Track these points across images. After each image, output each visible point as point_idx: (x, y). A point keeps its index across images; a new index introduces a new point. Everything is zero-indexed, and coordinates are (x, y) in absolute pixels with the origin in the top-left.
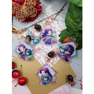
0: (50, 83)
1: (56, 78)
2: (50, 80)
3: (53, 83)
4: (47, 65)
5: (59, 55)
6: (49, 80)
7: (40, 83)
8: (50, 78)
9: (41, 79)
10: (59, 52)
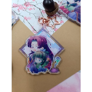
0: (48, 70)
1: (60, 60)
2: (47, 63)
3: (54, 70)
4: (45, 31)
5: (65, 11)
6: (45, 64)
7: (25, 69)
8: (48, 59)
9: (28, 60)
10: (66, 4)
